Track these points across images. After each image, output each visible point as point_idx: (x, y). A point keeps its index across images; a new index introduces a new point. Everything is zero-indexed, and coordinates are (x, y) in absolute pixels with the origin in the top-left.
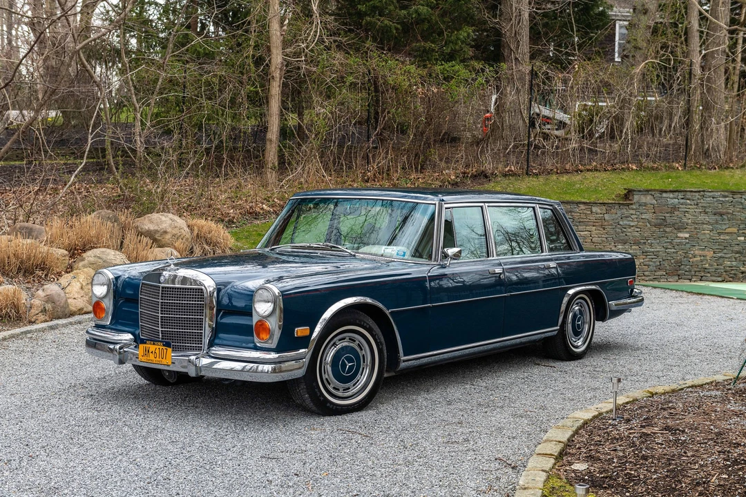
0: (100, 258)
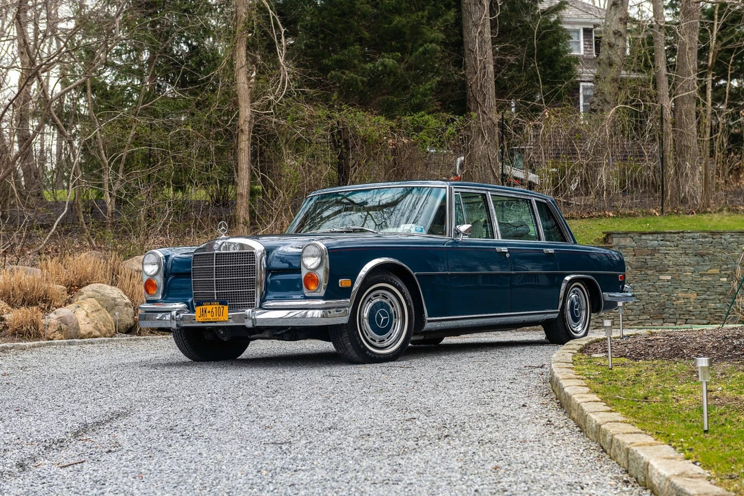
0: (98, 292)
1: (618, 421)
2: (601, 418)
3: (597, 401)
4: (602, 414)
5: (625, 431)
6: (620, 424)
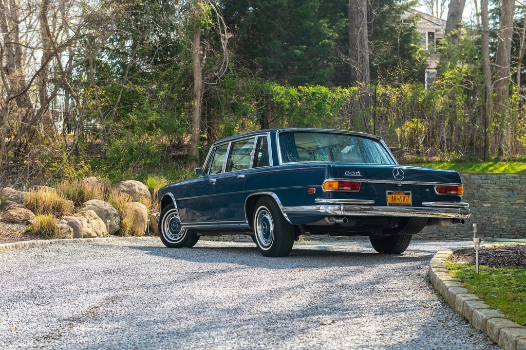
1: (500, 317)
2: (486, 314)
3: (478, 300)
4: (485, 311)
5: (509, 326)
6: (502, 319)
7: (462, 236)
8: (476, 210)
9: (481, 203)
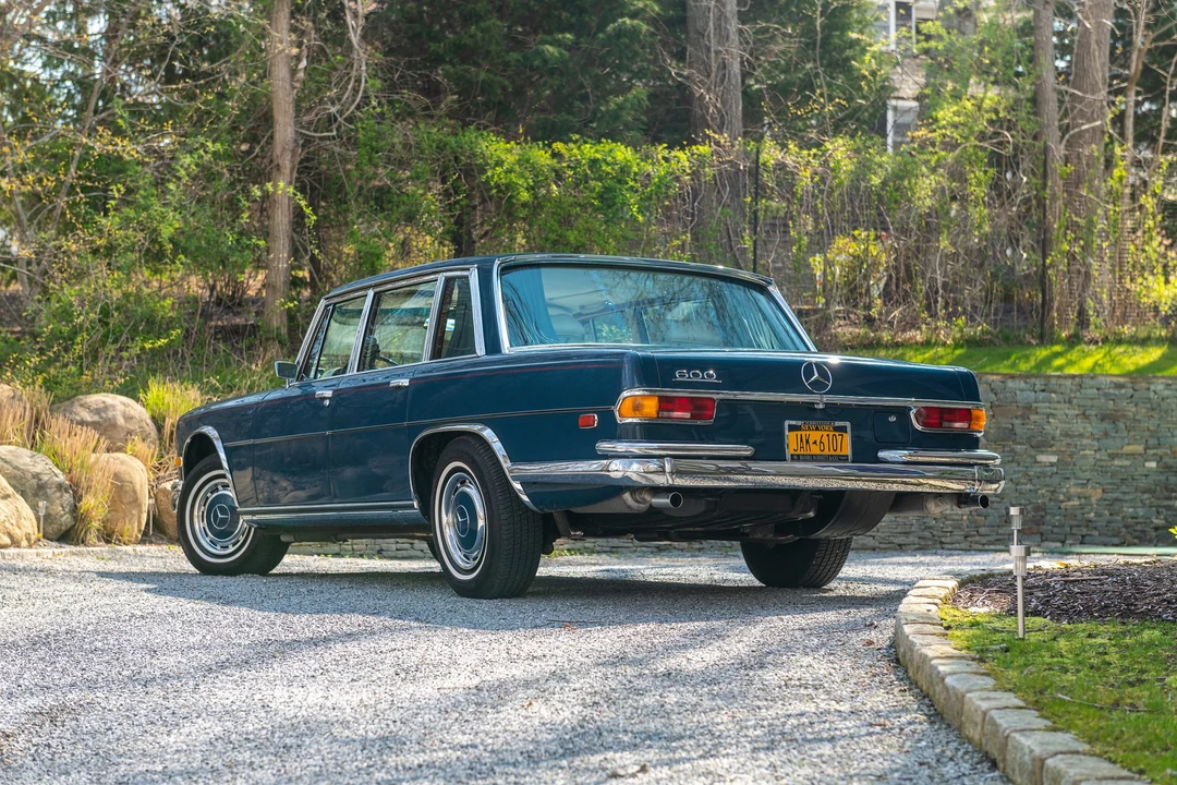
1: (1077, 753)
2: (1042, 744)
3: (1021, 708)
5: (1099, 774)
7: (984, 540)
8: (1019, 472)
9: (1033, 452)
